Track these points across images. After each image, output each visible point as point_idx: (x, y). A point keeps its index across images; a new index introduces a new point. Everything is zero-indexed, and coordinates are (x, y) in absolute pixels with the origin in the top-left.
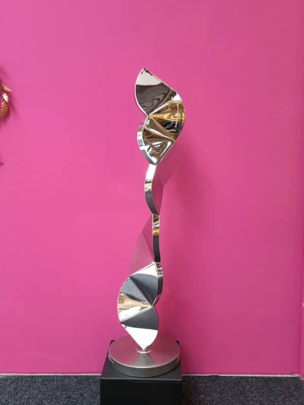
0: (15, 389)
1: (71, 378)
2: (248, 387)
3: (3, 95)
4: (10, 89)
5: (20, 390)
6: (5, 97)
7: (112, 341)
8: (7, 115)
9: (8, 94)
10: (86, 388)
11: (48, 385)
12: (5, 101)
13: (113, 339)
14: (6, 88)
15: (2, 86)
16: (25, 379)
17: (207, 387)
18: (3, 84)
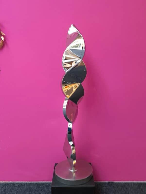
0: (4, 191)
1: (34, 184)
2: (129, 189)
3: (1, 37)
4: (5, 34)
5: (7, 191)
6: (3, 38)
7: (56, 164)
8: (3, 46)
9: (4, 36)
10: (42, 190)
11: (22, 188)
12: (2, 40)
13: (56, 163)
14: (3, 34)
15: (1, 33)
16: (10, 185)
17: (107, 189)
18: (1, 32)
